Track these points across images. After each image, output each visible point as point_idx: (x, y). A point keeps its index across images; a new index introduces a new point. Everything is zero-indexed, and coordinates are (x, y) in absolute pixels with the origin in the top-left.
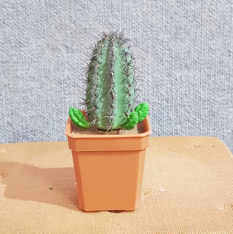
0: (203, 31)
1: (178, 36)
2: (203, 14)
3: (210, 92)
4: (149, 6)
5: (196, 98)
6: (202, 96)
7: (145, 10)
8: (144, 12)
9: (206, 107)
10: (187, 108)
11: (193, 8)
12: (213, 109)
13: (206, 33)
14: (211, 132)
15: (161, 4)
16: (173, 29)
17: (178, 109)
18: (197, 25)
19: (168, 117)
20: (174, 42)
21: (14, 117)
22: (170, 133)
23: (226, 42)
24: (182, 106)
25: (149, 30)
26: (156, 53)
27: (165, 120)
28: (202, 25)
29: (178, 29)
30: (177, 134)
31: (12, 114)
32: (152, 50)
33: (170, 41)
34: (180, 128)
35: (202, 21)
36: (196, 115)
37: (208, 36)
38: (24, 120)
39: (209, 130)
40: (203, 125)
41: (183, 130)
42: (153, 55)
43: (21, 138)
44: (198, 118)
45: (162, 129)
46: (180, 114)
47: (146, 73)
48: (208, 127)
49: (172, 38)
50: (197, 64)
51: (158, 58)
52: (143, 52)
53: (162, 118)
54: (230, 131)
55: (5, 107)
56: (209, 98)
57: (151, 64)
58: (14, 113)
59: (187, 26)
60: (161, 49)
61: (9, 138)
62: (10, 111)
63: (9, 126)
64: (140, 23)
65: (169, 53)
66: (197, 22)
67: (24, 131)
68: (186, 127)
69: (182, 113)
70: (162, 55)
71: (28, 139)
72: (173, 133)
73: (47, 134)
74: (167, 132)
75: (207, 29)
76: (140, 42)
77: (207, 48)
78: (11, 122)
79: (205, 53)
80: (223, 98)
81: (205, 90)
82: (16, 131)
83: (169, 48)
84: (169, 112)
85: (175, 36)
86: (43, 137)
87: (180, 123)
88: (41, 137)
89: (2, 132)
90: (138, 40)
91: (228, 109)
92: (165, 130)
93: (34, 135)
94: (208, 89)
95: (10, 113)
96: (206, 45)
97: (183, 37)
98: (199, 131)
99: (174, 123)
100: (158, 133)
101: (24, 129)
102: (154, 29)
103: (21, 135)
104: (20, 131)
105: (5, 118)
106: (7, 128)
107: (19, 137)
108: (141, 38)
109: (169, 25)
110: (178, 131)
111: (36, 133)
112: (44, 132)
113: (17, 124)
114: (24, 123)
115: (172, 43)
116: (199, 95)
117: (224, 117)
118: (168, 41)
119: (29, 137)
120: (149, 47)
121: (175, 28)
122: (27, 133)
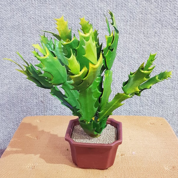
0: (159, 54)
1: (144, 56)
2: (159, 44)
3: (161, 89)
4: (128, 38)
5: (152, 92)
6: (156, 92)
7: (125, 40)
8: (124, 41)
9: (158, 98)
10: (147, 98)
11: (154, 40)
12: (162, 99)
13: (161, 55)
14: (160, 112)
15: (135, 37)
16: (141, 52)
17: (142, 98)
18: (155, 50)
19: (135, 102)
20: (141, 59)
21: (45, 98)
22: (136, 112)
23: (172, 61)
24: (144, 96)
25: (127, 51)
26: (130, 65)
27: (133, 104)
28: (158, 50)
29: (144, 52)
30: (140, 112)
31: (44, 96)
32: (128, 63)
33: (139, 58)
34: (142, 109)
35: (158, 48)
36: (152, 102)
37: (161, 57)
38: (51, 100)
39: (159, 111)
40: (156, 108)
41: (144, 110)
42: (128, 66)
43: (48, 110)
44: (153, 104)
45: (132, 109)
46: (143, 101)
47: (123, 76)
48: (159, 109)
49: (140, 57)
50: (154, 72)
51: (131, 68)
52: (123, 64)
53: (132, 103)
54: (172, 113)
55: (40, 92)
56: (160, 93)
57: (127, 72)
58: (45, 96)
59: (149, 50)
60: (133, 63)
61: (41, 110)
62: (43, 94)
63: (42, 103)
64: (122, 47)
65: (138, 65)
66: (156, 48)
67: (51, 106)
68: (145, 109)
69: (144, 100)
70: (133, 67)
71: (52, 111)
72: (138, 112)
73: (64, 108)
74: (134, 111)
75: (161, 52)
76: (121, 58)
77: (161, 64)
78: (43, 100)
79: (159, 67)
80: (169, 93)
81: (158, 88)
82: (45, 106)
83: (138, 63)
84: (136, 100)
85: (142, 56)
86: (61, 110)
87: (142, 106)
88: (60, 110)
89: (38, 106)
90: (120, 57)
91: (171, 100)
92: (133, 110)
93: (56, 109)
94: (160, 87)
95: (43, 96)
96: (160, 62)
97: (147, 56)
98: (153, 111)
99: (139, 106)
100: (129, 111)
101: (50, 105)
102: (130, 51)
103: (48, 108)
104: (48, 106)
105: (40, 98)
106: (40, 104)
107: (47, 110)
108: (121, 56)
109: (138, 49)
110: (141, 110)
111: (57, 107)
112: (62, 108)
113: (46, 102)
114: (50, 102)
115: (140, 59)
116: (154, 91)
117: (169, 104)
118: (138, 58)
119: (53, 110)
120: (126, 62)
121: (142, 51)
122: (52, 107)
